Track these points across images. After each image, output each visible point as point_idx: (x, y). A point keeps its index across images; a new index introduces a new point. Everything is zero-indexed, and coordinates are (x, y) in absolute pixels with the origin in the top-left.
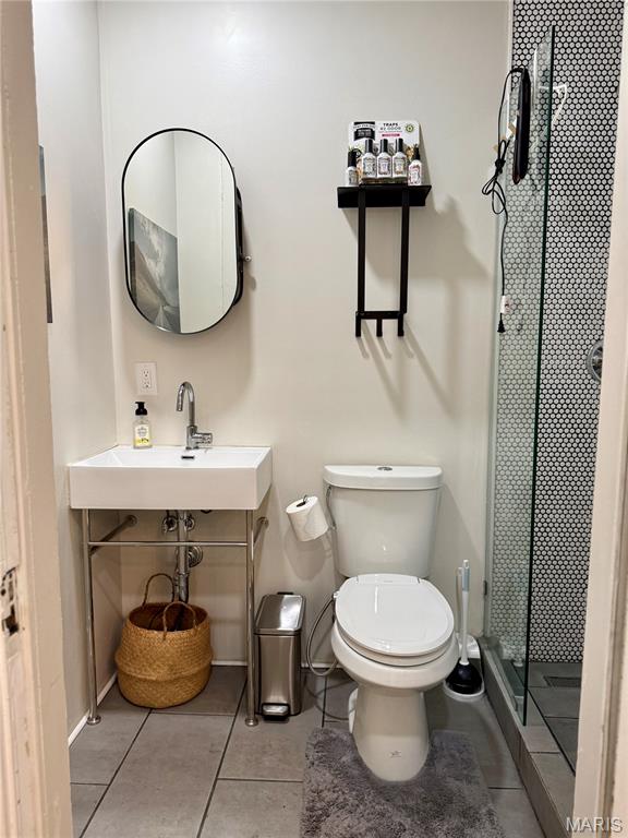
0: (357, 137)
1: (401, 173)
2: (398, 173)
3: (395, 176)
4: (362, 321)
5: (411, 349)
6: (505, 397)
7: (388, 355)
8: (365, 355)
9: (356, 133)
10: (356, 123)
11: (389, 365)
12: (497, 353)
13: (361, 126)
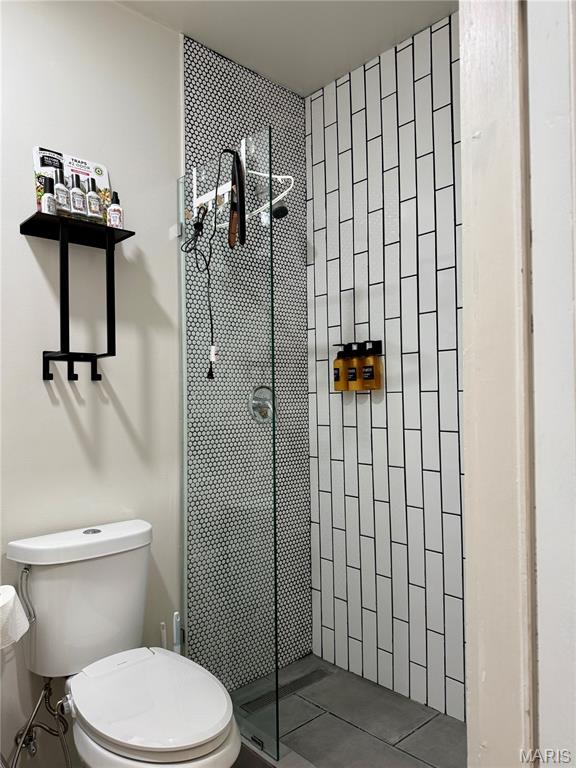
0: (43, 163)
1: (97, 213)
2: (94, 212)
3: (90, 214)
4: (51, 362)
5: (106, 395)
6: (193, 439)
7: (81, 401)
8: (54, 402)
9: (42, 159)
10: (41, 149)
11: (83, 413)
12: (185, 397)
13: (47, 154)
